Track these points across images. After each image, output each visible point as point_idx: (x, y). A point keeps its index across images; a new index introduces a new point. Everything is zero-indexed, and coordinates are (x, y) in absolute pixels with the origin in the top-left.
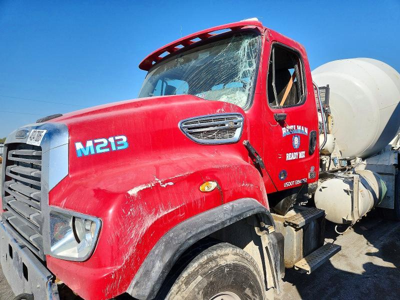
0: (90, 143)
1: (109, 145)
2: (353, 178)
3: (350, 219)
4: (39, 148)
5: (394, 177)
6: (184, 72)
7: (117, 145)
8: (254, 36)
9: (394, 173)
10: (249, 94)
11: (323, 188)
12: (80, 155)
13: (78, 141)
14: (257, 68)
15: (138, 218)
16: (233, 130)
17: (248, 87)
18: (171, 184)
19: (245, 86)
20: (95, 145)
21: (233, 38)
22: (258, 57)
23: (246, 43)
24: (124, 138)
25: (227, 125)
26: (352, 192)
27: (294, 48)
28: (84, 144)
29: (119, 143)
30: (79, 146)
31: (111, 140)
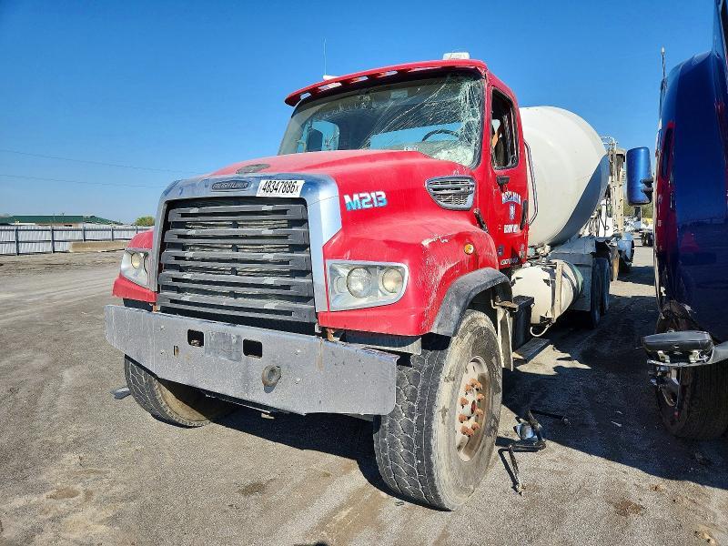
0: (356, 197)
1: (372, 202)
2: (556, 264)
3: (549, 316)
4: (301, 201)
5: (591, 269)
6: (378, 116)
7: (378, 202)
8: (475, 79)
9: (591, 265)
10: (475, 150)
11: (518, 278)
12: (349, 208)
13: (346, 194)
14: (483, 119)
15: (433, 268)
16: (465, 195)
17: (474, 142)
18: (446, 241)
19: (470, 140)
20: (361, 199)
21: (448, 78)
22: (482, 104)
23: (466, 86)
24: (382, 194)
25: (462, 189)
26: (553, 282)
27: (508, 95)
28: (352, 198)
29: (380, 199)
30: (347, 198)
31: (373, 195)
